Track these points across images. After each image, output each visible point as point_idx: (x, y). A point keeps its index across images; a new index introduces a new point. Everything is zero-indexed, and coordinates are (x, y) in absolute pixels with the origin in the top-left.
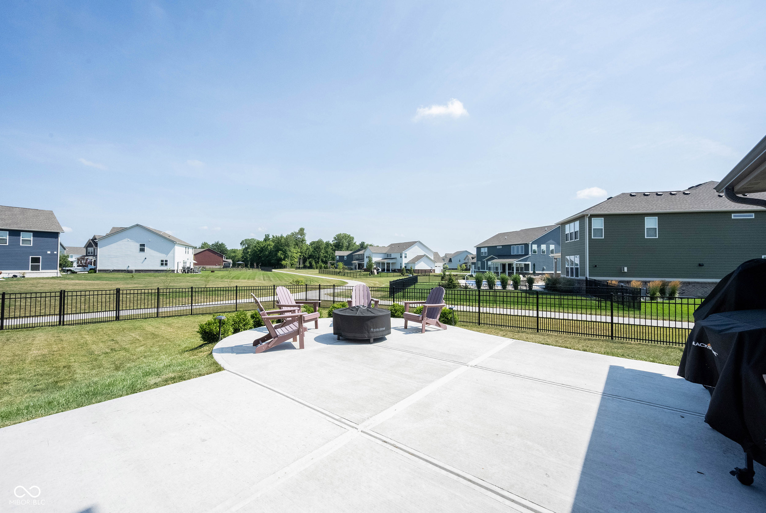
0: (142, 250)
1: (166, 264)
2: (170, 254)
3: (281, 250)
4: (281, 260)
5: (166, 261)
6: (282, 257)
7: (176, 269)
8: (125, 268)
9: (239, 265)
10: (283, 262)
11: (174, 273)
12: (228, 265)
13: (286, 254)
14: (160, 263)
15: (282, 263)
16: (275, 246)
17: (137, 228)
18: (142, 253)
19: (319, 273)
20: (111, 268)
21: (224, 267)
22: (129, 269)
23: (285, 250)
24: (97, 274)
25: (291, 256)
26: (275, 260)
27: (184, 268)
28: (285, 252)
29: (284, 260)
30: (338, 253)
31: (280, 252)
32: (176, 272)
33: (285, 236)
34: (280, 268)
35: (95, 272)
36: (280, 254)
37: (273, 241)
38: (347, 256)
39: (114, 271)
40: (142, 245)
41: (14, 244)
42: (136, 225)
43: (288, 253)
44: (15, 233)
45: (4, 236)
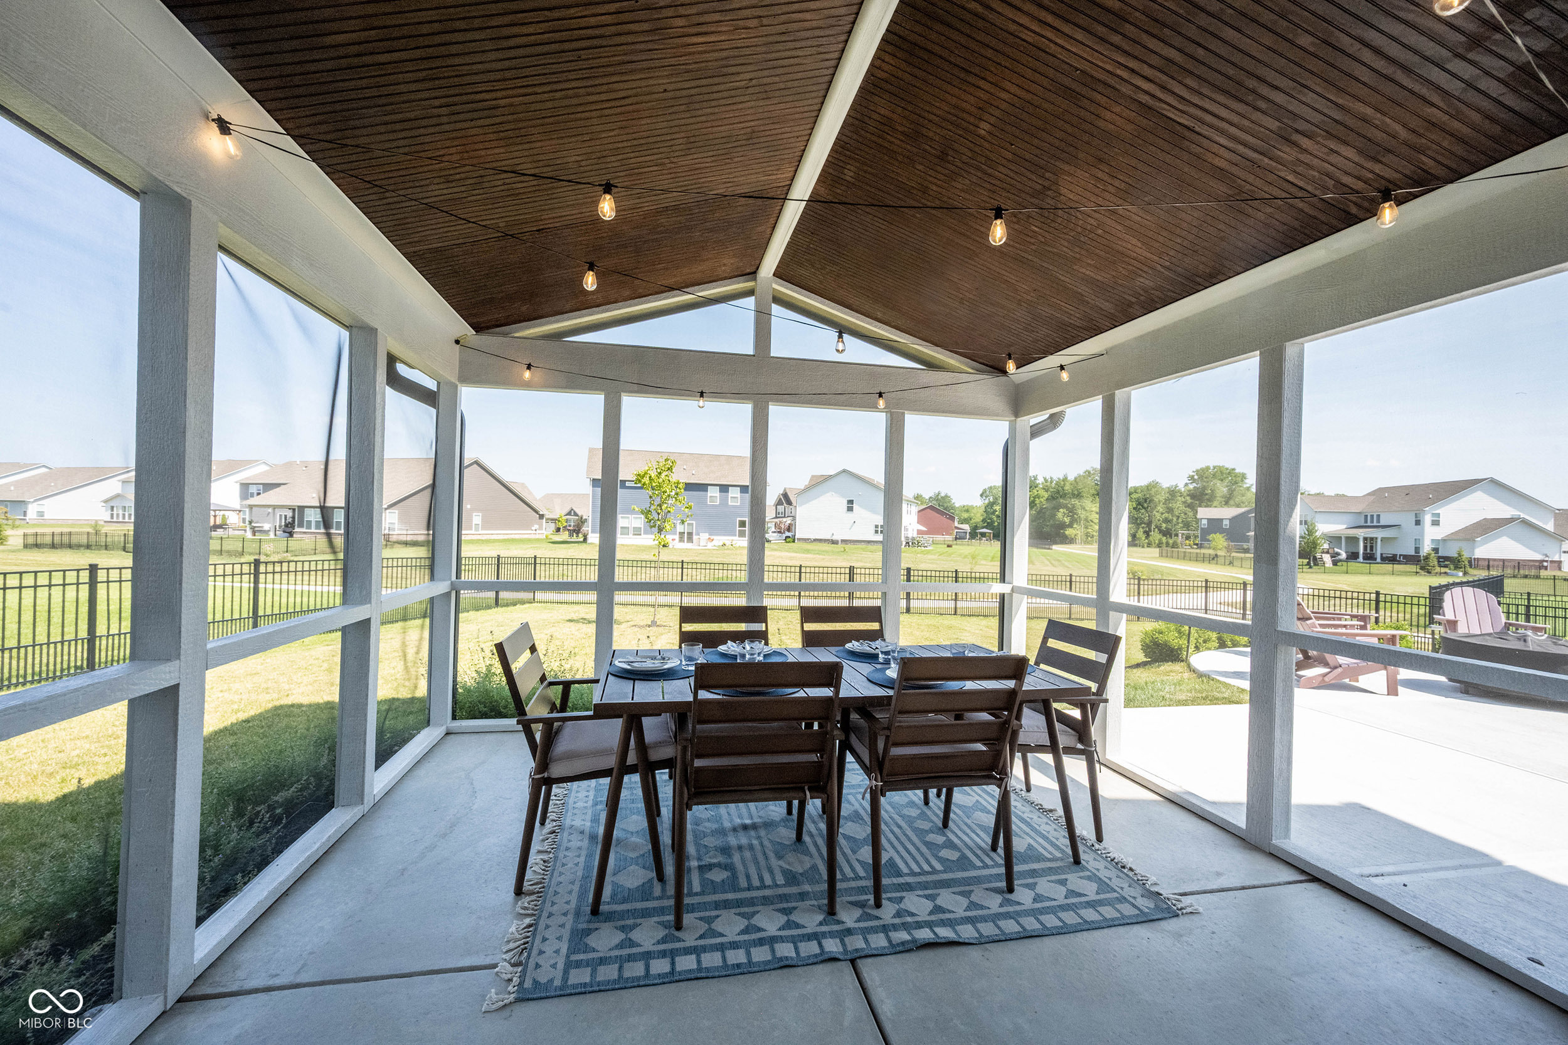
0: (850, 509)
3: (1066, 507)
4: (1063, 526)
6: (1067, 520)
8: (829, 537)
9: (983, 535)
10: (1069, 532)
12: (963, 535)
13: (1075, 514)
14: (873, 529)
15: (1067, 533)
16: (1052, 498)
17: (844, 474)
18: (850, 514)
19: (1161, 555)
20: (813, 537)
21: (956, 539)
22: (834, 538)
23: (1074, 506)
24: (797, 545)
25: (1086, 520)
26: (1052, 526)
27: (906, 538)
28: (1072, 511)
29: (1071, 526)
30: (1205, 513)
31: (1061, 510)
33: (1071, 477)
34: (1062, 543)
35: (794, 542)
36: (1061, 515)
37: (1046, 489)
38: (1232, 520)
39: (815, 540)
40: (851, 502)
41: (724, 502)
42: (844, 471)
43: (1079, 512)
44: (724, 488)
45: (714, 492)
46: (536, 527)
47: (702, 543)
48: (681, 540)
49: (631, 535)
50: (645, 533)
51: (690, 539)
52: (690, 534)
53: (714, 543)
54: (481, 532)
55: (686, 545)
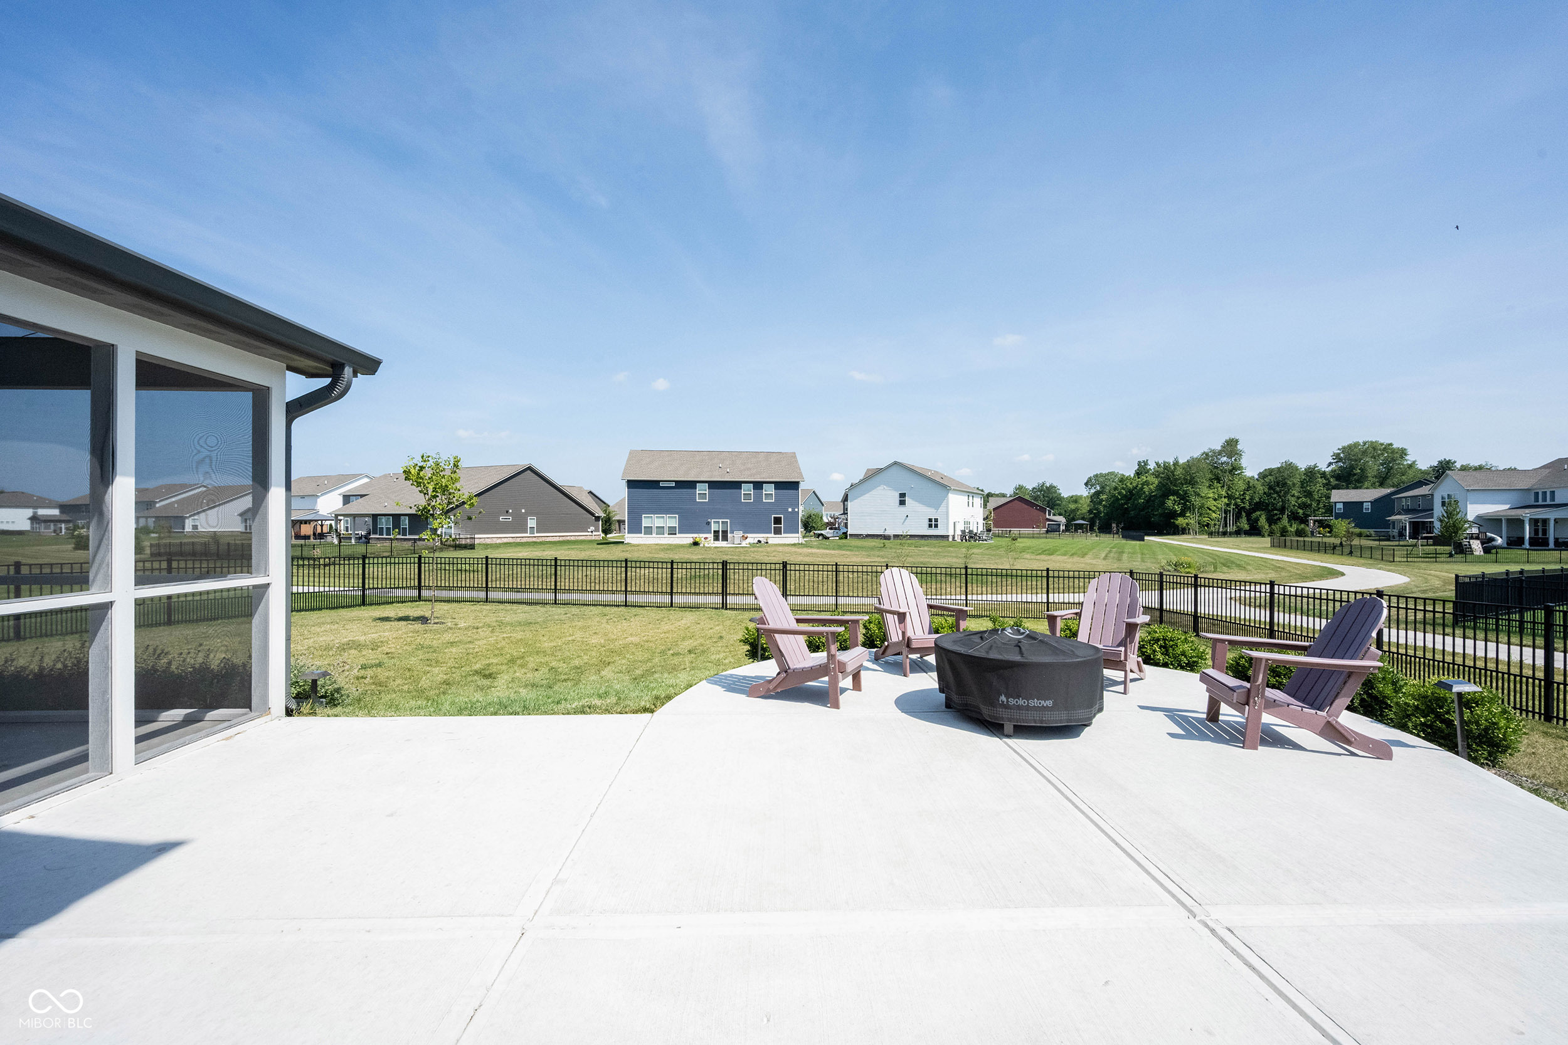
0: (902, 503)
1: (936, 526)
2: (942, 509)
3: (1175, 493)
4: (1174, 515)
5: (936, 520)
6: (1178, 508)
7: (951, 533)
8: (881, 533)
9: (1080, 526)
10: (1181, 521)
11: (948, 540)
12: (1055, 527)
13: (1188, 501)
14: (926, 523)
15: (1177, 522)
16: (1161, 486)
17: (894, 468)
18: (902, 508)
19: (1273, 546)
20: (864, 533)
21: (1047, 532)
22: (887, 533)
23: (1186, 492)
24: (849, 541)
25: (1202, 507)
26: (1161, 515)
27: (963, 532)
28: (1184, 498)
29: (1183, 514)
30: (1340, 497)
31: (1171, 497)
32: (951, 539)
33: (1182, 461)
34: (1174, 534)
35: (846, 538)
36: (1171, 502)
37: (1157, 475)
38: (1374, 503)
39: (868, 536)
40: (903, 495)
41: (758, 498)
42: (895, 463)
43: (1193, 499)
44: (758, 485)
45: (747, 489)
46: (592, 528)
47: (737, 541)
48: (716, 538)
49: (666, 535)
50: (679, 533)
51: (725, 538)
52: (725, 533)
53: (748, 541)
54: (536, 535)
55: (721, 544)
